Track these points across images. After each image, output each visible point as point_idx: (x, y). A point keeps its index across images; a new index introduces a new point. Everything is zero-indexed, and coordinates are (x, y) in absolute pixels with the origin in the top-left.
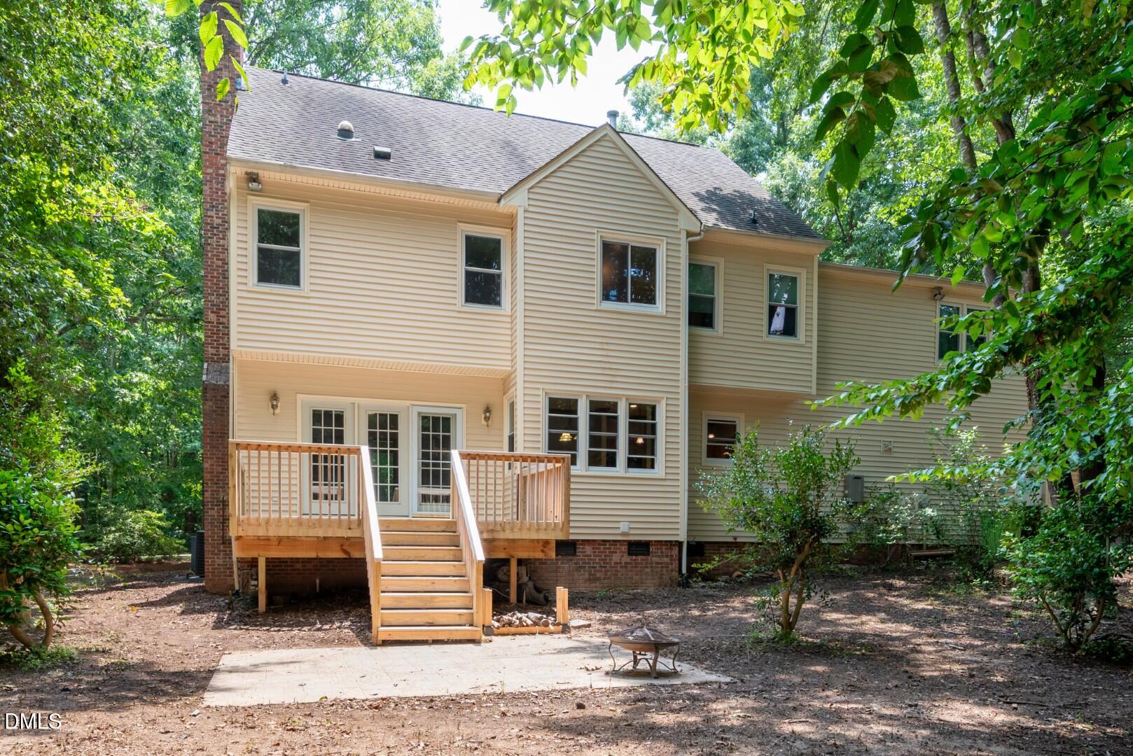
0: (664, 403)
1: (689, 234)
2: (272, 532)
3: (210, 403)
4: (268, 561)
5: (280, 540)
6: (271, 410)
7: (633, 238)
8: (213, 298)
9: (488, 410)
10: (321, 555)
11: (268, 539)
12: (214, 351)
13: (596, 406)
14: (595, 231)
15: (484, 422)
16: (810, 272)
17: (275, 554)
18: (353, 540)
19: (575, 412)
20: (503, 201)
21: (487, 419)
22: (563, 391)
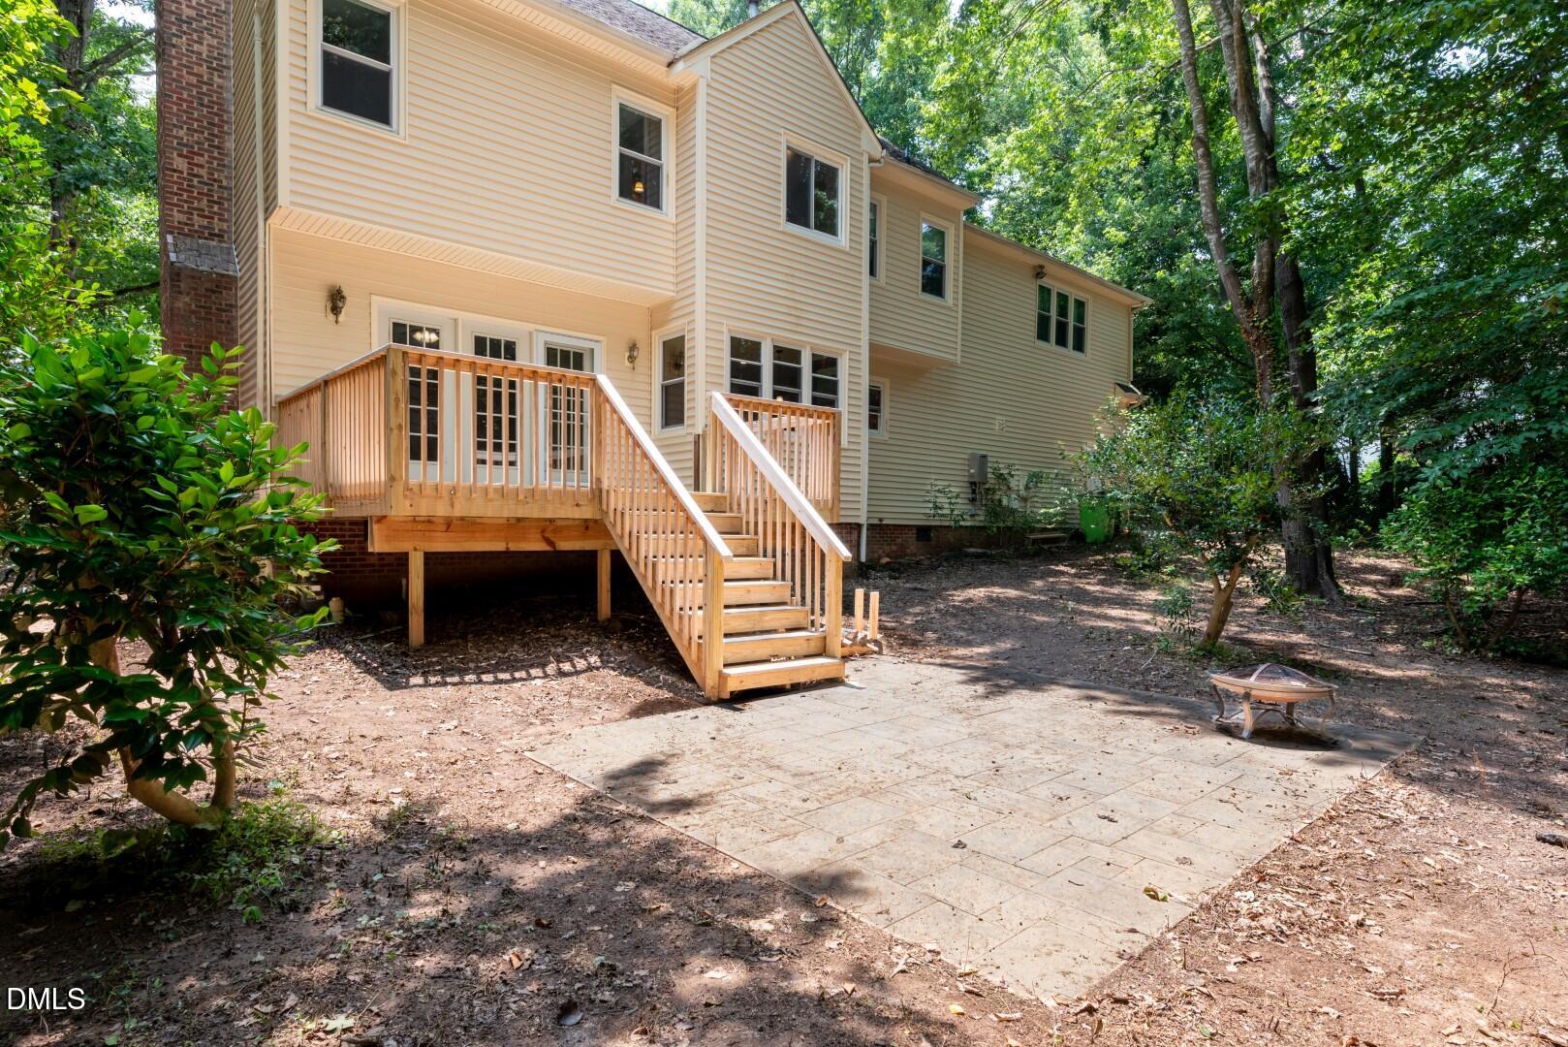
0: (846, 356)
1: (871, 160)
2: (442, 510)
3: (187, 299)
4: (429, 557)
5: (449, 524)
6: (332, 317)
7: (820, 152)
8: (181, 133)
9: (633, 347)
10: (513, 547)
11: (429, 521)
12: (183, 218)
13: (779, 352)
14: (782, 131)
15: (627, 363)
16: (957, 229)
17: (442, 545)
18: (559, 523)
19: (758, 358)
20: (680, 66)
21: (632, 359)
22: (747, 331)
